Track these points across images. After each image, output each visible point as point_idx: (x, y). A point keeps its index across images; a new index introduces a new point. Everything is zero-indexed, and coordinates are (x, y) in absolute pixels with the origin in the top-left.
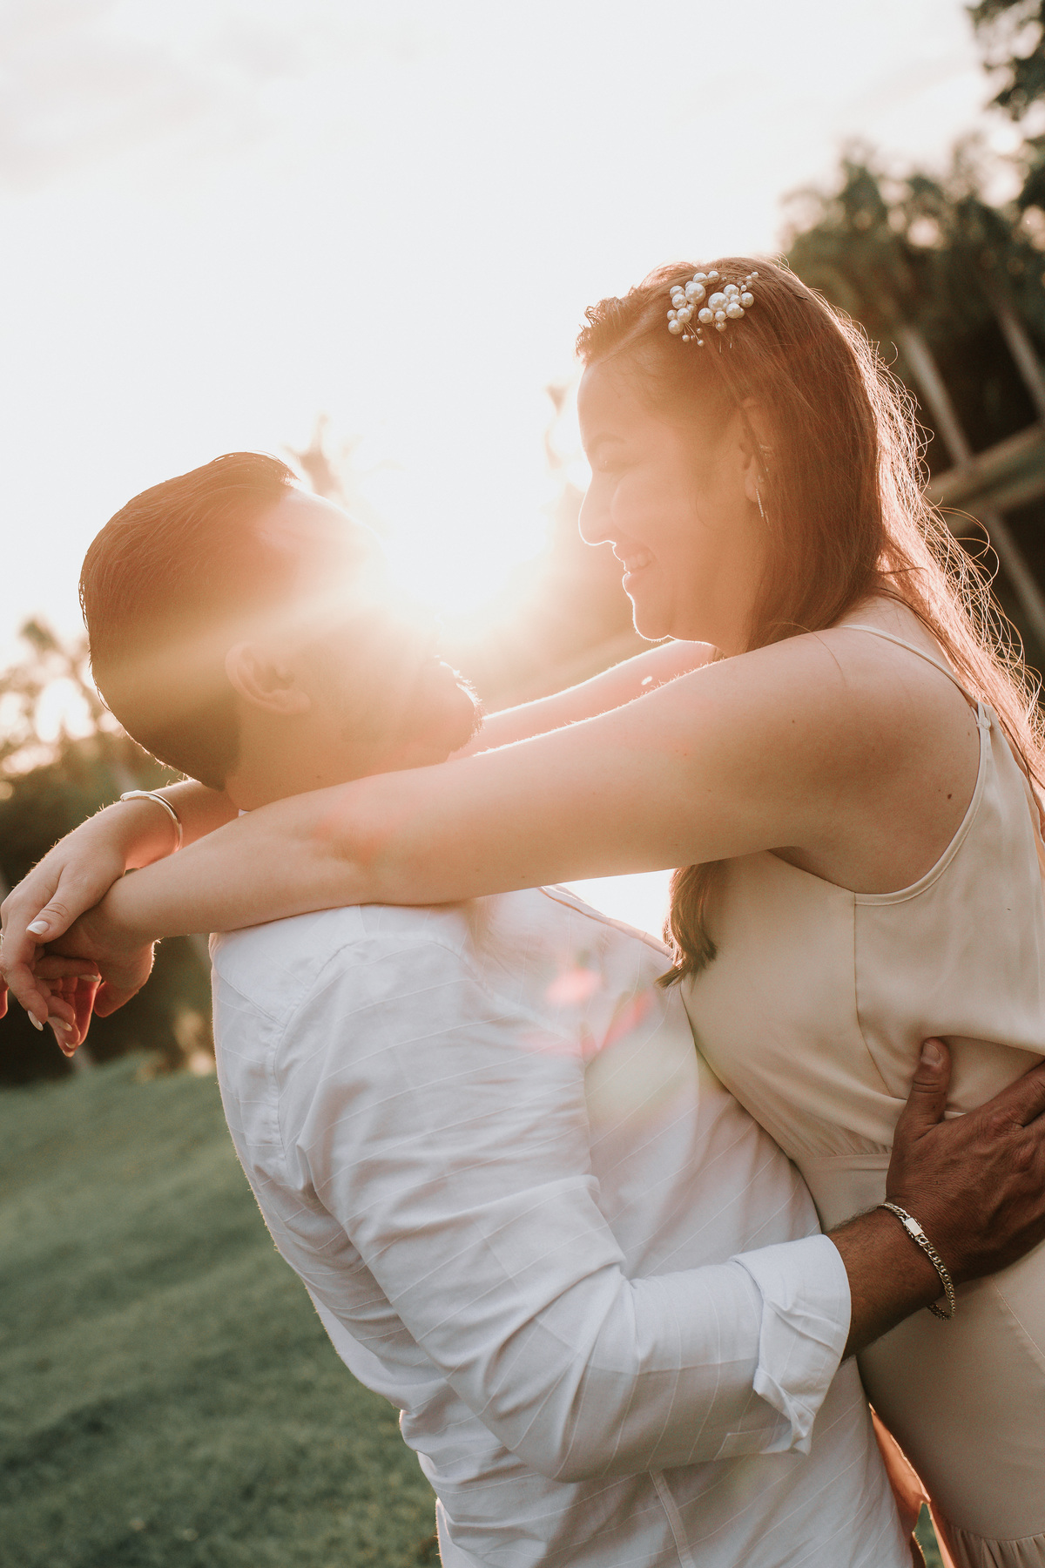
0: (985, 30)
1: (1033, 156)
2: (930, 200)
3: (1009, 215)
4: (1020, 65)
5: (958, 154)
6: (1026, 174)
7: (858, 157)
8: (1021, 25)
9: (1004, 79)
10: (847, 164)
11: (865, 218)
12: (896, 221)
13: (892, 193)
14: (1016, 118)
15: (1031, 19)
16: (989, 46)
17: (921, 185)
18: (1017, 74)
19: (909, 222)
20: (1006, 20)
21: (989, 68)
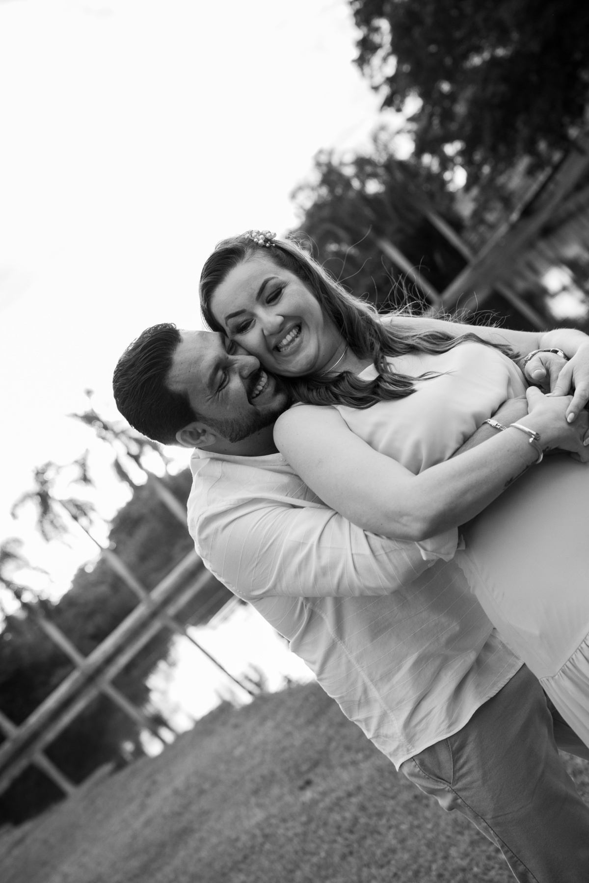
0: (367, 69)
1: (413, 126)
2: (369, 169)
3: (413, 161)
4: (390, 81)
5: (375, 139)
6: (414, 137)
7: (324, 159)
8: (385, 59)
9: (385, 91)
10: (318, 164)
11: (339, 191)
12: (356, 184)
13: (349, 171)
14: (399, 110)
15: (389, 55)
16: (371, 77)
17: (362, 163)
18: (391, 87)
19: (363, 184)
20: (376, 60)
21: (376, 89)
